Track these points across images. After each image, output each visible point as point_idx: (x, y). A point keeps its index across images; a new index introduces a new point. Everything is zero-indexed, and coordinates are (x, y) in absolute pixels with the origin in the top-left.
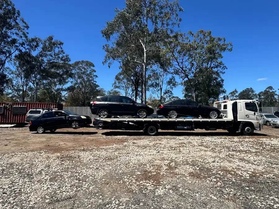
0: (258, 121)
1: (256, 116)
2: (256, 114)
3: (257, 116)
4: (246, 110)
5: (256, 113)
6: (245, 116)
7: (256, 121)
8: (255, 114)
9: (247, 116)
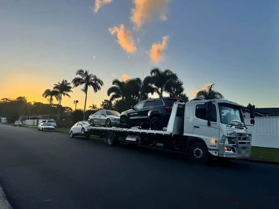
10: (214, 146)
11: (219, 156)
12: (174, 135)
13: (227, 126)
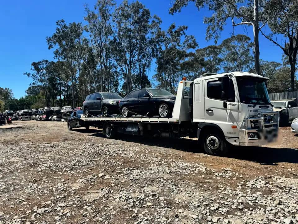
0: (235, 124)
1: (228, 111)
2: (229, 107)
3: (231, 110)
4: (207, 98)
5: (228, 103)
6: (206, 112)
7: (231, 123)
8: (225, 105)
9: (210, 112)
10: (232, 133)
11: (240, 145)
12: (181, 122)
13: (249, 106)
